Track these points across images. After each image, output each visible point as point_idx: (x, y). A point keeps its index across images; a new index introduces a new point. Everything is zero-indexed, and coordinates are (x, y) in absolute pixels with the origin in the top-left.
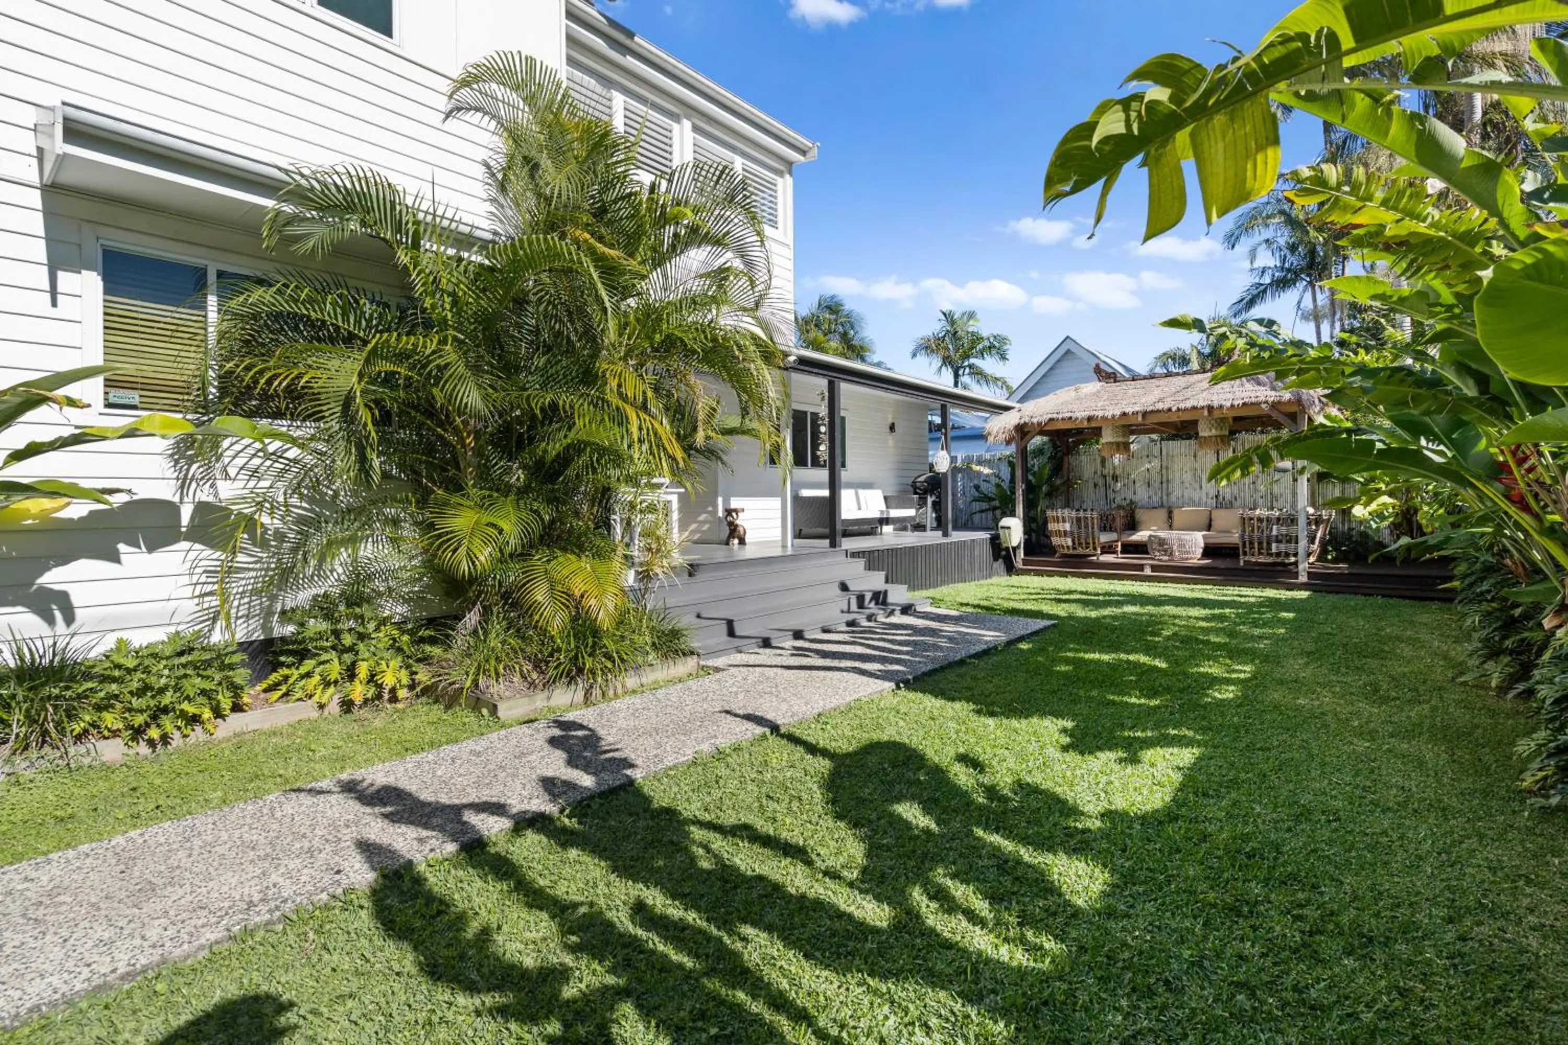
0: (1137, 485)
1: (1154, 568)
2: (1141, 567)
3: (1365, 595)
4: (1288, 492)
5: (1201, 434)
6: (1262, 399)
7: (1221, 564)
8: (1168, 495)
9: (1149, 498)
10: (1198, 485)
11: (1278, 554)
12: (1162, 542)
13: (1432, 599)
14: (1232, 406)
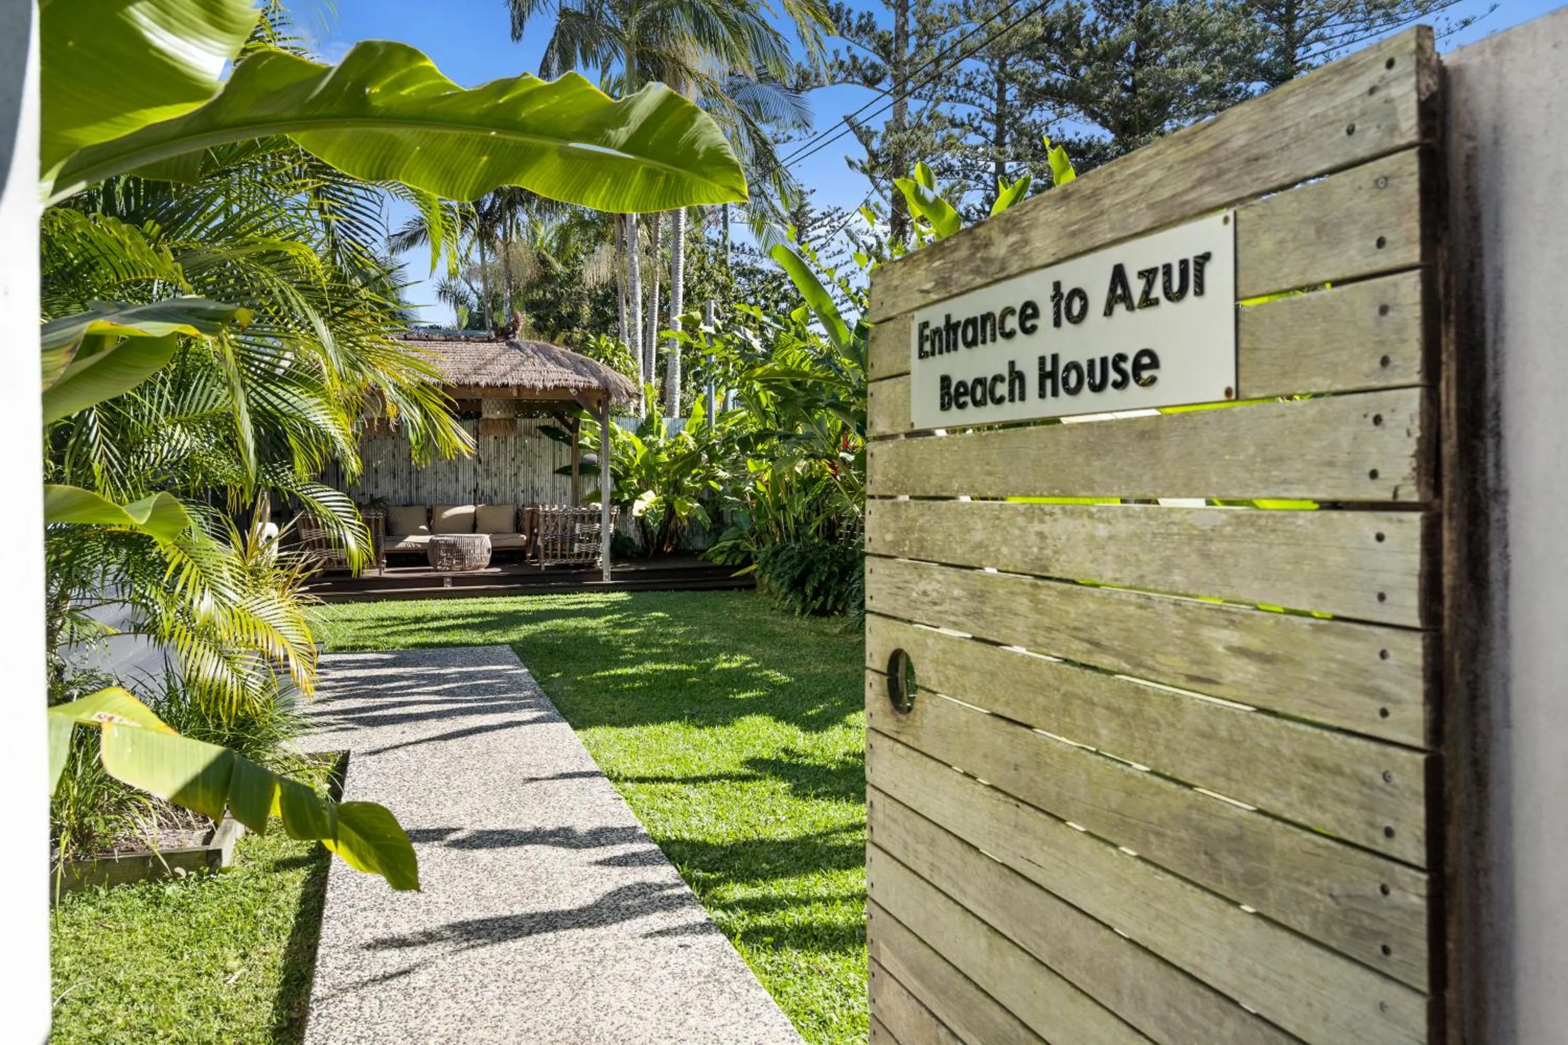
0: (380, 475)
1: (456, 581)
2: (440, 581)
3: (677, 590)
4: (549, 485)
5: (485, 416)
6: (572, 383)
7: (516, 569)
8: (417, 488)
9: (395, 492)
10: (453, 477)
11: (579, 555)
12: (452, 548)
13: (731, 588)
14: (545, 388)
